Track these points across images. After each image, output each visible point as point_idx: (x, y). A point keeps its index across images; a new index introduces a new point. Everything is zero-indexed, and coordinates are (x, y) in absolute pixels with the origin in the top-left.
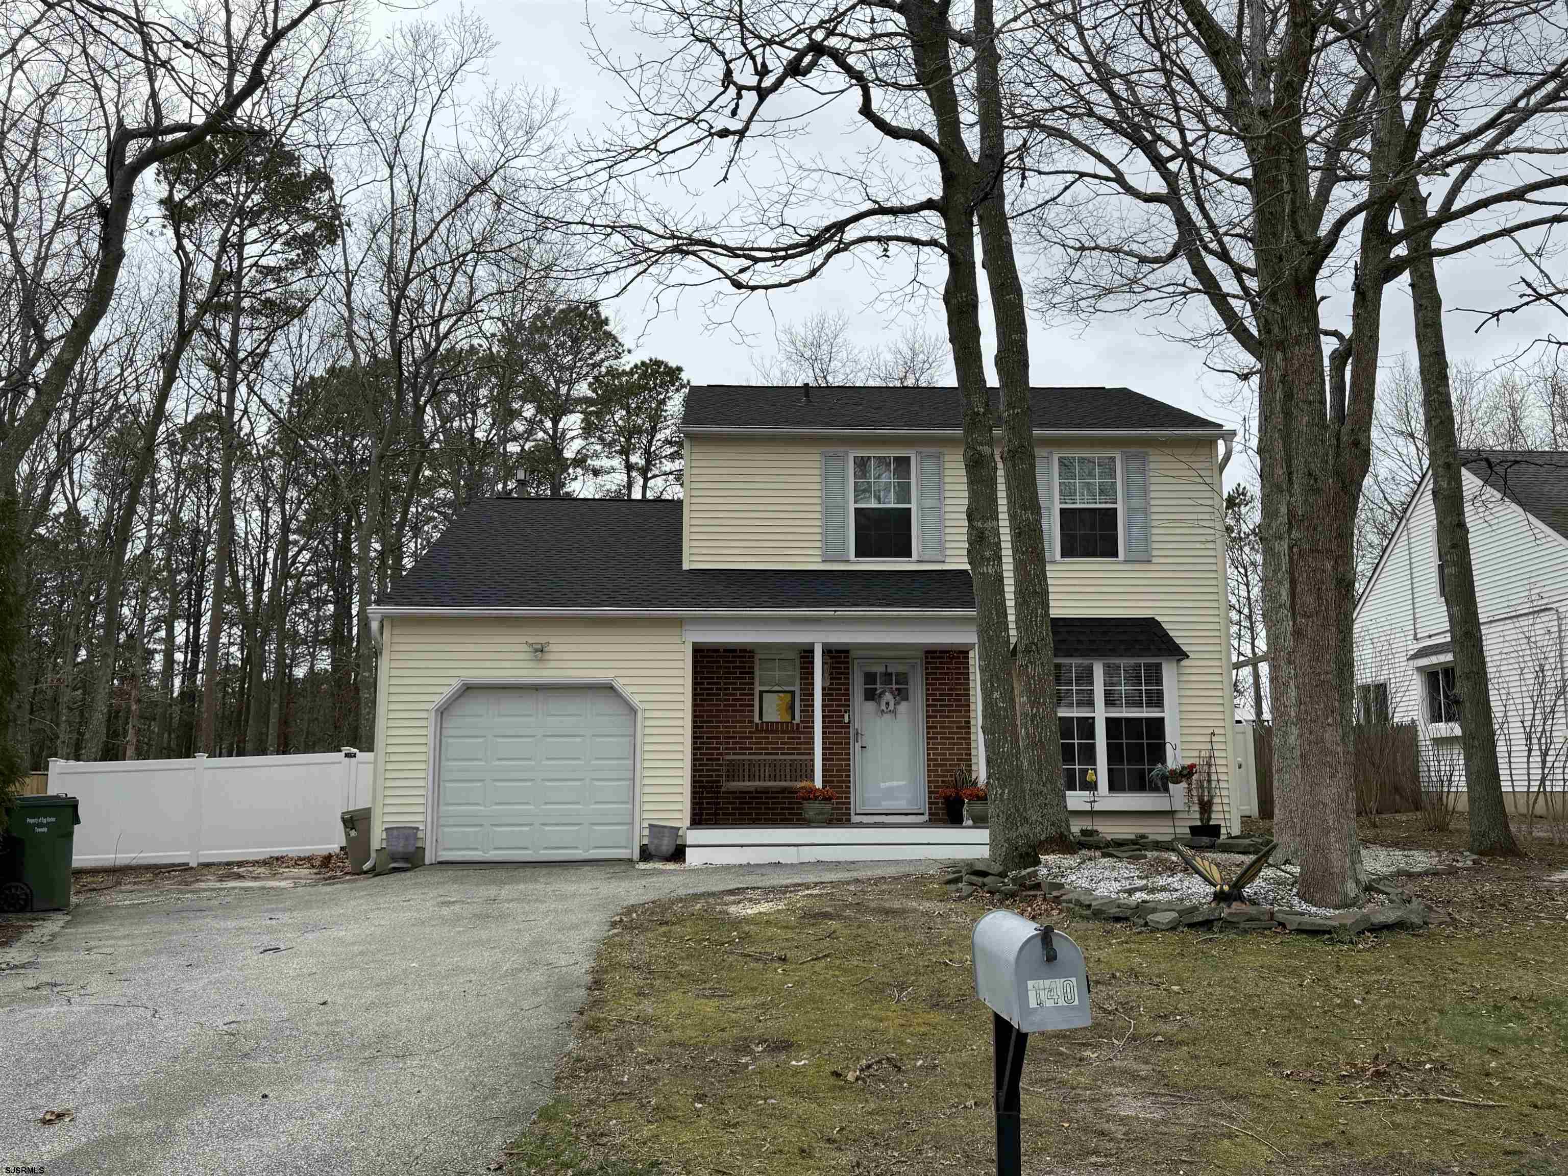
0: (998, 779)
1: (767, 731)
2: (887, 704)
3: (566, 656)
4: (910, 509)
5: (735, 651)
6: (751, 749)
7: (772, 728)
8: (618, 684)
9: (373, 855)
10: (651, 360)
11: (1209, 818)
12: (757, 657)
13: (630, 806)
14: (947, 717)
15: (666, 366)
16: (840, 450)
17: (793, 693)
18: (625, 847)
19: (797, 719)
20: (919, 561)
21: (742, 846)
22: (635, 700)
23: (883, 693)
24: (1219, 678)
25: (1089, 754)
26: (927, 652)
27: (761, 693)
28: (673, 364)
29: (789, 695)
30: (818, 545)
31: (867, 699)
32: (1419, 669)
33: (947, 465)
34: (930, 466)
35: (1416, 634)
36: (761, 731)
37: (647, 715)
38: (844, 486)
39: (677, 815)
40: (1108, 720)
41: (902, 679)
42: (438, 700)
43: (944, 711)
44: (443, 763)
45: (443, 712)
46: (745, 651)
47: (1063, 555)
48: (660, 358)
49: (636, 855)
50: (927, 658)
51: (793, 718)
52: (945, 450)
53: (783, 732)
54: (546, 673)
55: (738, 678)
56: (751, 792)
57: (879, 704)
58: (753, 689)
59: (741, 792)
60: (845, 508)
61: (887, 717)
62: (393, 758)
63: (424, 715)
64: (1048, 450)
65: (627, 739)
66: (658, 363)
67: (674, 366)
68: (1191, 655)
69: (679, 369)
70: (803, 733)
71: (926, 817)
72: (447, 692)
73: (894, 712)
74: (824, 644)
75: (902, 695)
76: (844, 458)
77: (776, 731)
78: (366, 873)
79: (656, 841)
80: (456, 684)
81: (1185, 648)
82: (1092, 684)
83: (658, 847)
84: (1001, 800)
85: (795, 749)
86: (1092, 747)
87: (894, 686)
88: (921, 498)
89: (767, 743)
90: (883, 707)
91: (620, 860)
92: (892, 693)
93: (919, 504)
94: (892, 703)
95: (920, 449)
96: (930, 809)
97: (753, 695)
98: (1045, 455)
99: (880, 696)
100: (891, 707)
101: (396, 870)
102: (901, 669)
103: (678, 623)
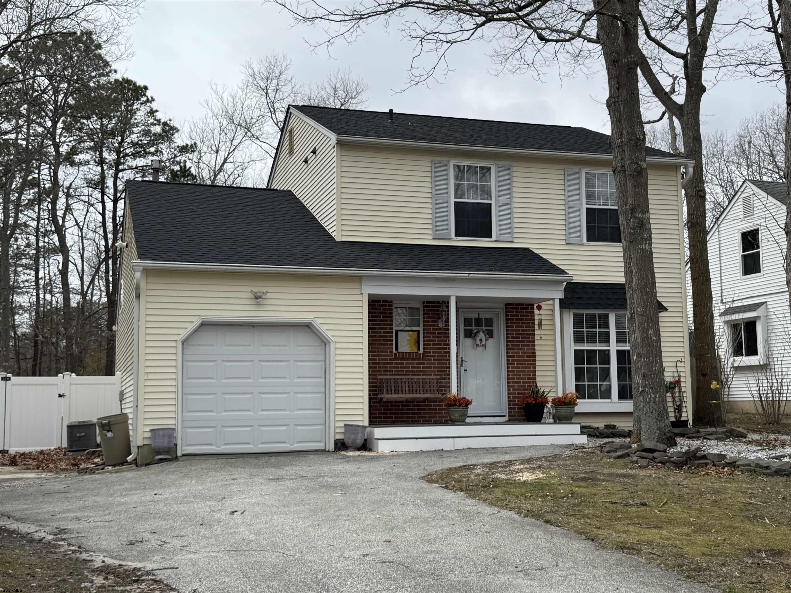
0: (652, 388)
1: (402, 359)
2: (481, 340)
3: (277, 302)
4: (491, 204)
5: (379, 301)
6: (391, 371)
7: (405, 356)
8: (318, 323)
9: (134, 450)
10: (123, 79)
11: (681, 416)
12: (394, 306)
13: (323, 412)
14: (521, 349)
15: (135, 84)
16: (444, 159)
17: (418, 331)
18: (320, 442)
19: (421, 351)
20: (497, 241)
21: (416, 438)
22: (329, 334)
23: (478, 332)
24: (681, 324)
25: (606, 374)
26: (507, 304)
27: (397, 332)
28: (140, 83)
29: (416, 333)
30: (430, 227)
31: (466, 336)
32: (726, 322)
33: (515, 174)
34: (504, 174)
35: (722, 300)
36: (398, 359)
37: (338, 345)
38: (447, 185)
39: (360, 418)
40: (618, 351)
41: (489, 322)
42: (184, 333)
43: (518, 345)
44: (184, 381)
45: (184, 342)
46: (386, 301)
47: (588, 240)
48: (130, 78)
49: (331, 447)
50: (507, 308)
51: (419, 349)
52: (514, 164)
53: (413, 359)
54: (262, 314)
55: (382, 321)
56: (402, 402)
57: (475, 340)
58: (392, 329)
59: (396, 402)
60: (448, 201)
61: (480, 349)
62: (150, 377)
63: (174, 344)
64: (580, 167)
65: (320, 364)
66: (128, 82)
67: (142, 85)
68: (670, 309)
69: (146, 88)
70: (426, 360)
71: (506, 418)
72: (191, 327)
73: (484, 346)
74: (457, 297)
75: (490, 334)
76: (447, 165)
77: (408, 359)
78: (130, 464)
79: (353, 436)
80: (197, 322)
81: (665, 305)
82: (608, 328)
83: (355, 440)
84: (655, 402)
85: (421, 371)
86: (608, 370)
87: (484, 328)
88: (498, 197)
89: (402, 367)
90: (478, 342)
91: (316, 451)
92: (483, 332)
93: (496, 201)
94: (484, 339)
95: (497, 162)
96: (509, 412)
97: (392, 333)
98: (577, 170)
99: (476, 334)
100: (484, 343)
101: (162, 460)
102: (488, 316)
103: (359, 279)
